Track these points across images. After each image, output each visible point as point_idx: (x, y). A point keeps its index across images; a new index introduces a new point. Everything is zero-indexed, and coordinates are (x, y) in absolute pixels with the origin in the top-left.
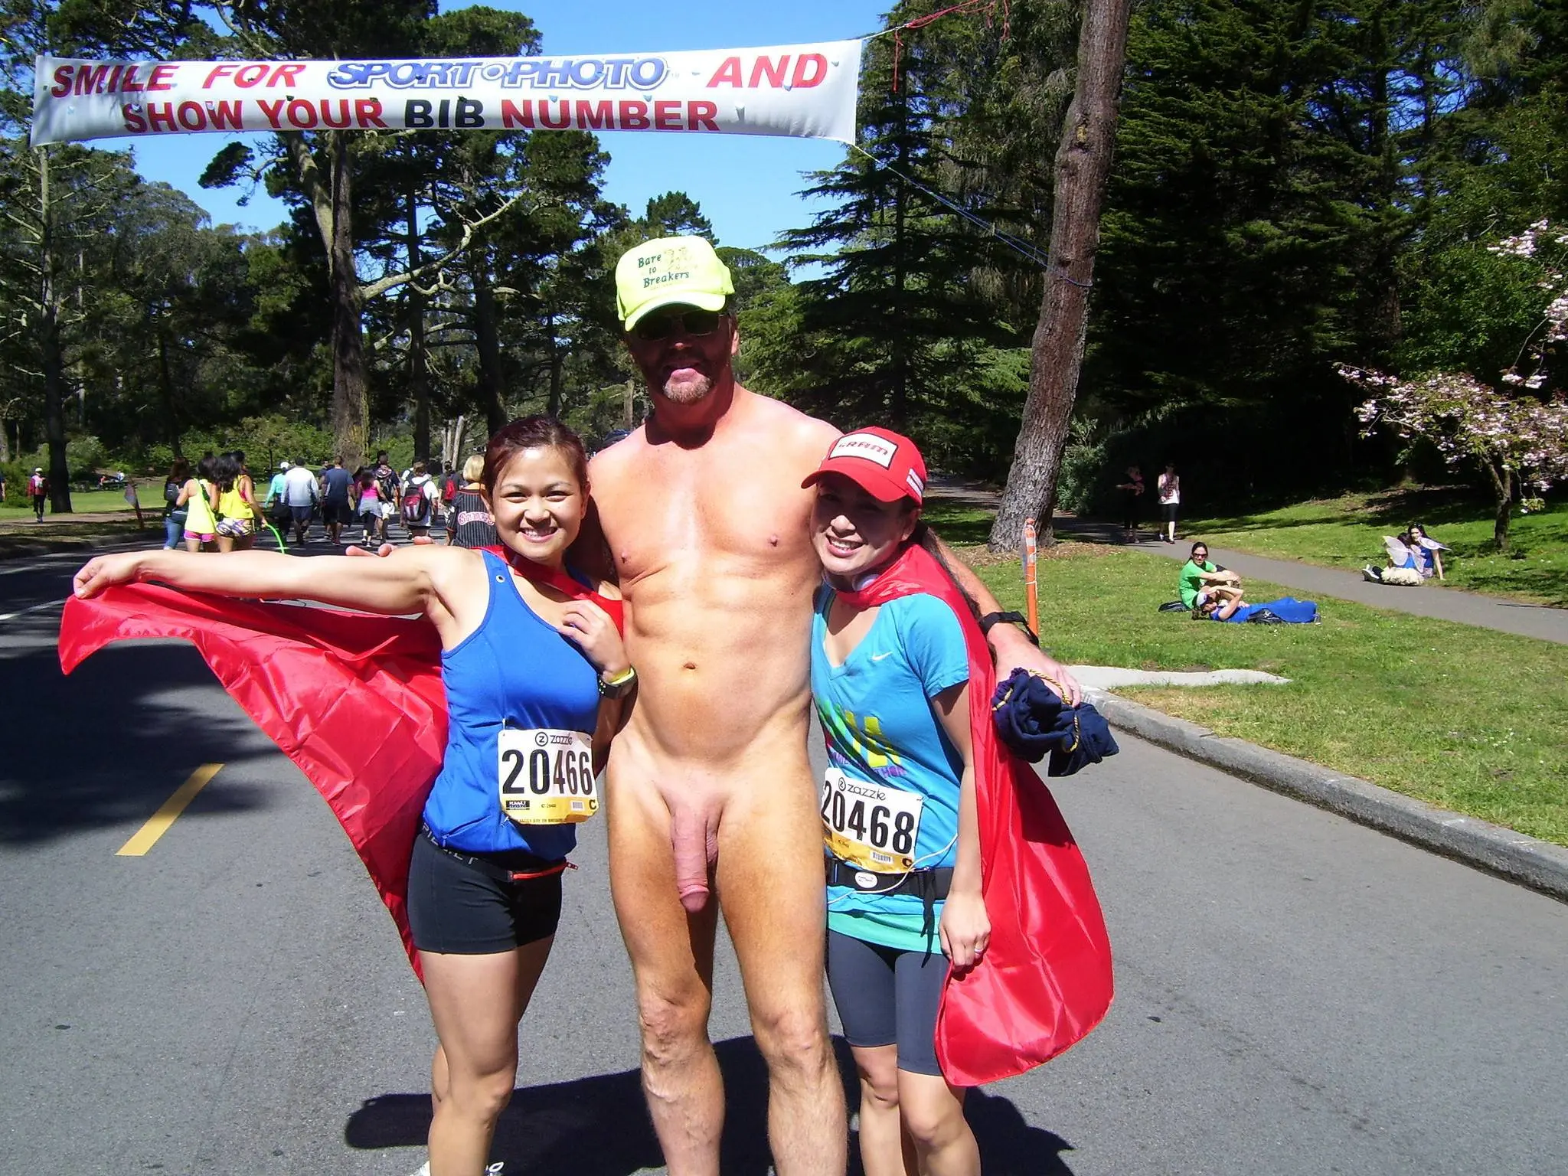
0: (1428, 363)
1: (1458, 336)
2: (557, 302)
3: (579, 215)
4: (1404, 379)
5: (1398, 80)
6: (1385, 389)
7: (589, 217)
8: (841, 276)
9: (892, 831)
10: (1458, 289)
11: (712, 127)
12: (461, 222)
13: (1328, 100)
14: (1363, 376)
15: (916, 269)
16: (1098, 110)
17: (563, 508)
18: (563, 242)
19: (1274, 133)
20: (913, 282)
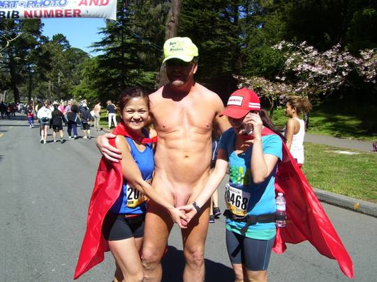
0: (252, 75)
1: (258, 68)
2: (31, 61)
3: (36, 39)
4: (249, 79)
5: (241, 8)
6: (245, 81)
7: (39, 40)
8: (108, 54)
9: (241, 203)
10: (258, 57)
11: (80, 16)
12: (6, 40)
13: (225, 12)
14: (239, 78)
15: (127, 52)
16: (176, 13)
17: (144, 115)
18: (33, 46)
19: (213, 20)
20: (126, 55)
